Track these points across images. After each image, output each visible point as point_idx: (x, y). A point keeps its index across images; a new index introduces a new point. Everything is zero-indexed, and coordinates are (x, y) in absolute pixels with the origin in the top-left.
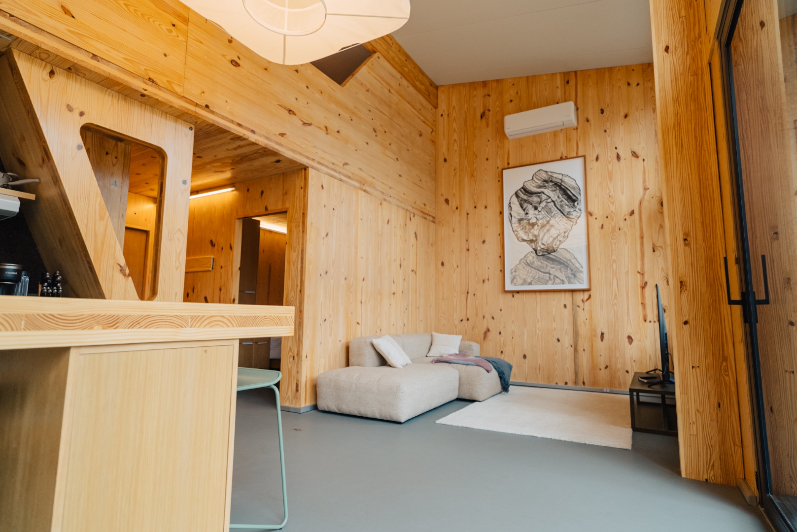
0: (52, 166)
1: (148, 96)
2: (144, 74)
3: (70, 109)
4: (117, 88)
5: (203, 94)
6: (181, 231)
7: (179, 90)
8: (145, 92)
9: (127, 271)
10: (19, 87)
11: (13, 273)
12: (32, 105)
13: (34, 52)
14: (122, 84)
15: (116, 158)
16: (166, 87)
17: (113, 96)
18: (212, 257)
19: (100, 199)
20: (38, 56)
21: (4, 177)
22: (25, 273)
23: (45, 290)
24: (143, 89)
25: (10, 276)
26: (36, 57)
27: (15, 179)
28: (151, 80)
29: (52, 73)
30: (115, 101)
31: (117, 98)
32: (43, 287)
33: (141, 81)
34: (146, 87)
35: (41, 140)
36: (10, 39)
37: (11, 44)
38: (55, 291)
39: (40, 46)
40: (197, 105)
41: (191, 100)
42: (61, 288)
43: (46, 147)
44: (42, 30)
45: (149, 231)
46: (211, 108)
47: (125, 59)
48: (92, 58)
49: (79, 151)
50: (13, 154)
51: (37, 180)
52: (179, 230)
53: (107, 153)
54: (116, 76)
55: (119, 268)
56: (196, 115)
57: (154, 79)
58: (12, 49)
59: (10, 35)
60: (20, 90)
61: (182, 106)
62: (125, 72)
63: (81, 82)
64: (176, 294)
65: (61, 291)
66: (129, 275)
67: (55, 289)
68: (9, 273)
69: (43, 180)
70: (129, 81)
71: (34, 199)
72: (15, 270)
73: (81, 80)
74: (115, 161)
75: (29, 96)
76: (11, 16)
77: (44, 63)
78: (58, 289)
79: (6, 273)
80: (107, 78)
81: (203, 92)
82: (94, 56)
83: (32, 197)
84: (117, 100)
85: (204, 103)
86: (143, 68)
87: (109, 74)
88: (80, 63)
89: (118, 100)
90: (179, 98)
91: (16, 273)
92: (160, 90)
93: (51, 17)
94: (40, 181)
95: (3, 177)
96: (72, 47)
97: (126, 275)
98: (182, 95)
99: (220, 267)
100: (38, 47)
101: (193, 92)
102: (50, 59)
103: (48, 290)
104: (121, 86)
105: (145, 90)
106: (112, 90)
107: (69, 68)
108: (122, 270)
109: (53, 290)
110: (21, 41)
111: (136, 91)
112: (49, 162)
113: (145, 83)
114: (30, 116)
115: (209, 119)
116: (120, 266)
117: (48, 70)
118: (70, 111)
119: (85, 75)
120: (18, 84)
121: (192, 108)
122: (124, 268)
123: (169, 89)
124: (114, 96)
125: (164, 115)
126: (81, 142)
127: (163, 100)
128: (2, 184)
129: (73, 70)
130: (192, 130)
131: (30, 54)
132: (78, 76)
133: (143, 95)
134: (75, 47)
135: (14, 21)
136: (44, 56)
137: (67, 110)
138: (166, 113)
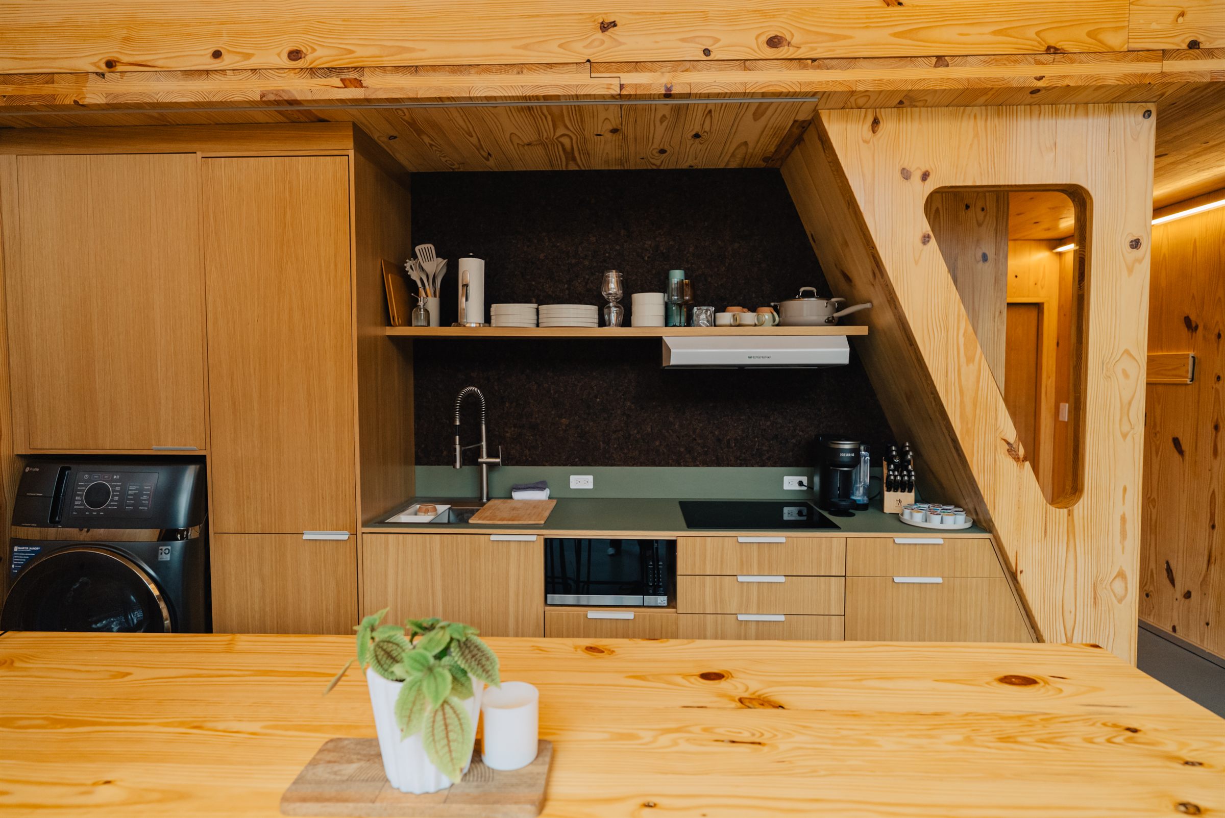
0: (887, 285)
1: (1044, 88)
2: (1036, 44)
3: (906, 174)
4: (982, 100)
5: (1181, 20)
6: (1130, 355)
7: (1115, 40)
8: (1040, 84)
9: (1021, 452)
10: (833, 168)
11: (849, 455)
12: (852, 193)
13: (848, 103)
14: (992, 88)
15: (983, 209)
16: (1086, 50)
17: (975, 117)
18: (1191, 354)
19: (965, 324)
20: (854, 106)
21: (828, 306)
22: (864, 448)
23: (892, 477)
24: (1036, 79)
25: (846, 460)
26: (852, 108)
27: (841, 306)
28: (1052, 50)
29: (876, 122)
30: (980, 123)
31: (984, 117)
32: (889, 470)
33: (1030, 63)
34: (1039, 71)
35: (868, 245)
36: (814, 100)
37: (817, 105)
38: (906, 478)
39: (854, 89)
40: (1165, 54)
41: (1148, 50)
42: (913, 473)
43: (876, 255)
44: (856, 58)
45: (1042, 304)
46: (1205, 45)
47: (995, 33)
48: (936, 66)
49: (925, 247)
50: (836, 265)
51: (868, 305)
52: (1127, 352)
53: (967, 207)
54: (979, 79)
55: (1007, 447)
56: (1165, 80)
57: (1059, 45)
58: (820, 111)
59: (814, 94)
60: (835, 173)
61: (1126, 76)
62: (996, 60)
63: (920, 118)
64: (1125, 489)
65: (913, 478)
66: (1025, 459)
67: (905, 475)
68: (844, 455)
69: (875, 302)
70: (1006, 77)
71: (866, 333)
72: (851, 451)
73: (920, 112)
74: (981, 215)
75: (847, 180)
76: (814, 60)
77: (863, 111)
78: (909, 476)
79: (841, 455)
80: (965, 90)
81: (1182, 14)
82: (940, 60)
83: (862, 330)
84: (983, 123)
85: (1183, 41)
86: (1031, 33)
87: (968, 80)
88: (916, 87)
89: (986, 119)
90: (1117, 60)
91: (853, 455)
92: (1072, 61)
93: (867, 27)
94: (873, 305)
95: (826, 307)
96: (903, 62)
97: (1018, 458)
98: (1125, 48)
99: (1214, 379)
100: (853, 93)
101: (1154, 26)
102: (871, 102)
103: (895, 476)
104: (991, 93)
105: (1040, 79)
106: (973, 106)
107: (901, 102)
108: (1011, 450)
109: (902, 476)
110: (829, 95)
111: (1021, 89)
112: (882, 278)
113: (1039, 63)
114: (850, 210)
115: (1201, 74)
116: (1008, 443)
117: (870, 120)
118: (907, 179)
119: (926, 101)
120: (831, 164)
121: (1153, 68)
122: (1014, 446)
123: (1092, 50)
124: (978, 117)
125: (1081, 109)
126: (926, 228)
127: (1080, 83)
128: (826, 317)
129: (906, 102)
130: (1149, 116)
131: (843, 108)
132: (914, 109)
133: (1035, 91)
134: (906, 60)
135: (819, 67)
136: (861, 102)
137: (902, 179)
138: (1087, 103)
